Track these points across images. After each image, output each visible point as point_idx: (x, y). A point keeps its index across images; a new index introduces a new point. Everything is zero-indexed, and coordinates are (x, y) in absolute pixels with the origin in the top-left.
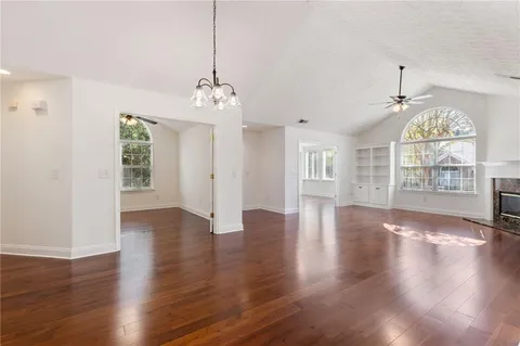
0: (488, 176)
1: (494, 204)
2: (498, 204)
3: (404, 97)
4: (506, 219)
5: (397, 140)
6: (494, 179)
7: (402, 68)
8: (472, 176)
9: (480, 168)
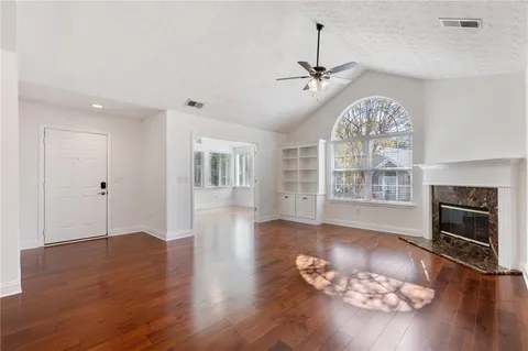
0: (427, 182)
1: (433, 218)
2: (437, 219)
3: (322, 69)
4: (448, 239)
5: (327, 138)
6: (433, 187)
7: (320, 27)
8: (409, 183)
9: (418, 172)
